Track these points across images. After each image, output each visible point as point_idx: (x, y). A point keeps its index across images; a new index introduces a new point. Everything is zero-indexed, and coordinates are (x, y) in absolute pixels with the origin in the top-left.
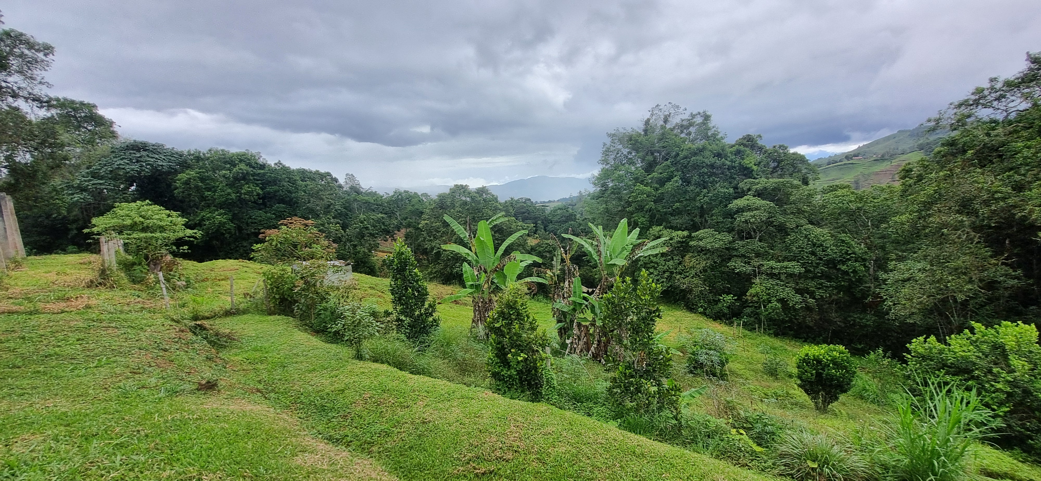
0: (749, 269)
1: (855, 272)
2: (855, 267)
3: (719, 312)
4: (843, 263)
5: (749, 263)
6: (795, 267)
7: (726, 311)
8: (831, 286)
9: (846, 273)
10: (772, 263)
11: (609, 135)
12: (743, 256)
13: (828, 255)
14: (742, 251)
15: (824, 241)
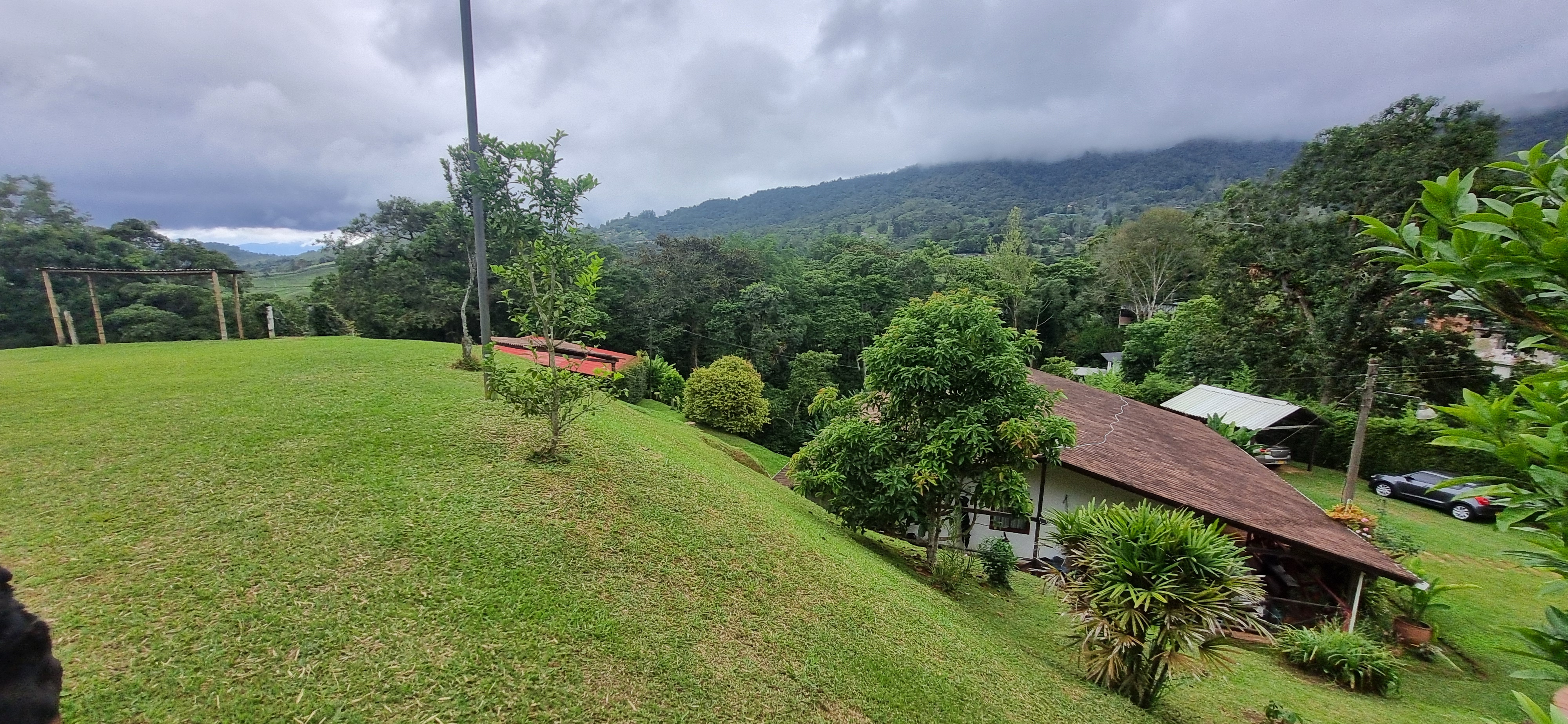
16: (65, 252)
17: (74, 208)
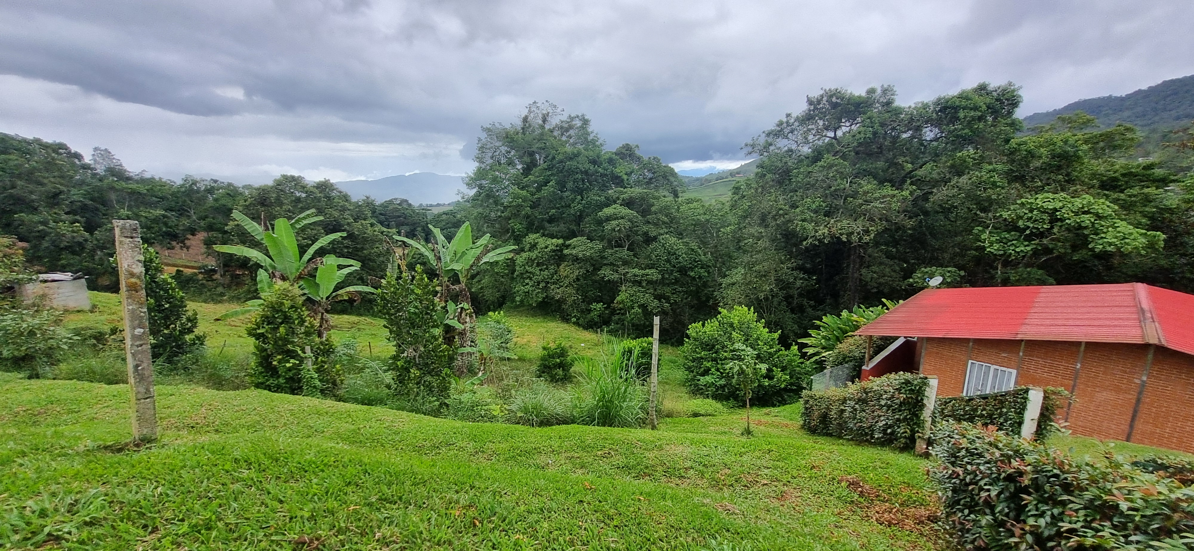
0: (615, 277)
1: (700, 277)
2: (700, 273)
3: (590, 321)
4: (692, 269)
5: (617, 271)
6: (654, 274)
7: (596, 319)
8: (683, 291)
9: (694, 278)
10: (636, 271)
11: (484, 129)
12: (612, 264)
13: (680, 262)
14: (611, 259)
15: (676, 250)
16: (587, 166)
17: (599, 137)
